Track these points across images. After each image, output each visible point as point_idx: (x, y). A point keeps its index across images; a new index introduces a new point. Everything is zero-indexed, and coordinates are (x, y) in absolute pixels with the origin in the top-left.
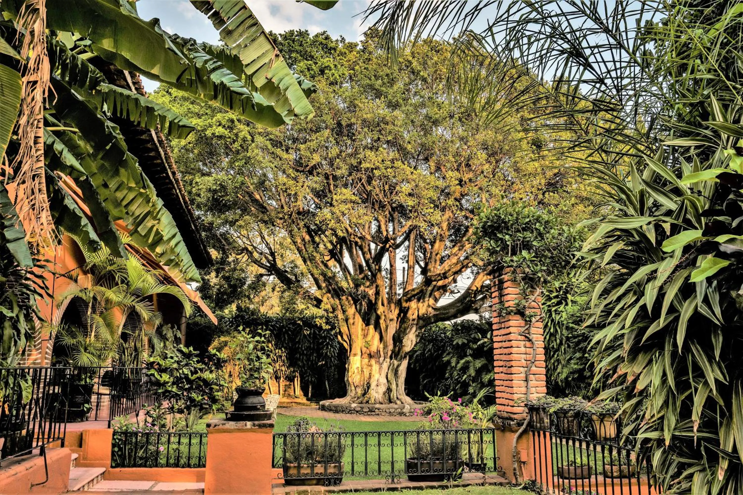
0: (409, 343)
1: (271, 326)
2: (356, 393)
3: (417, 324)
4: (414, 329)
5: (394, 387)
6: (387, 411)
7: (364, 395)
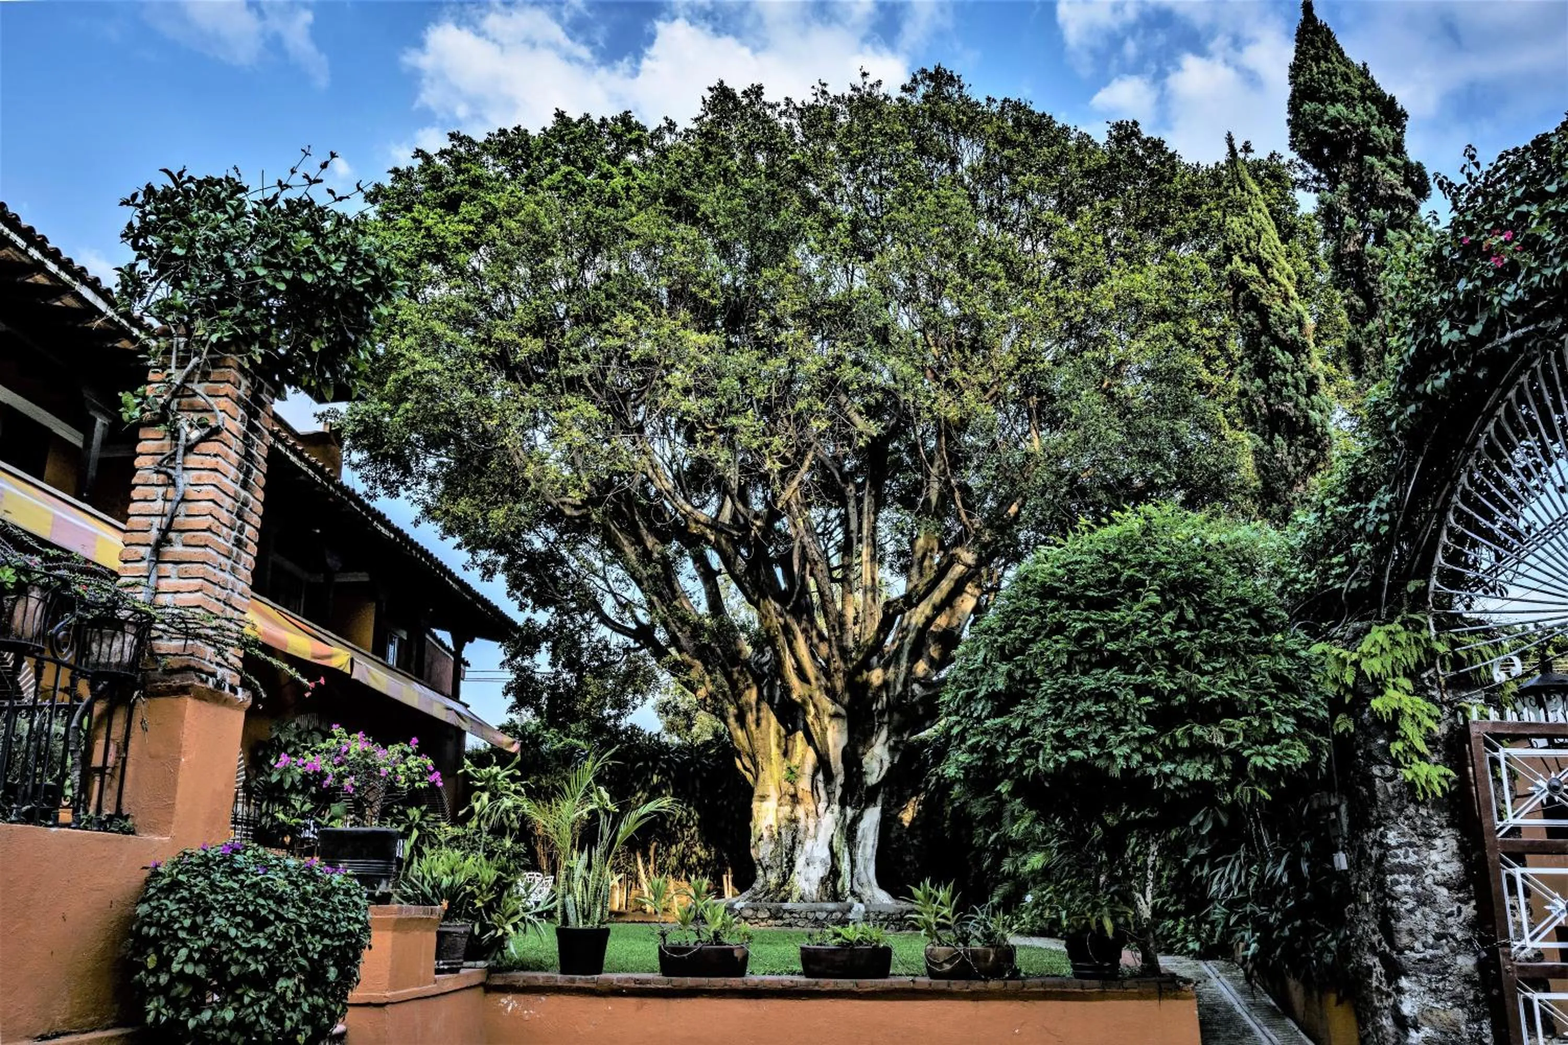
0: (875, 765)
1: (664, 761)
2: (767, 882)
3: (889, 723)
4: (884, 734)
5: (845, 866)
6: (811, 916)
7: (780, 886)
